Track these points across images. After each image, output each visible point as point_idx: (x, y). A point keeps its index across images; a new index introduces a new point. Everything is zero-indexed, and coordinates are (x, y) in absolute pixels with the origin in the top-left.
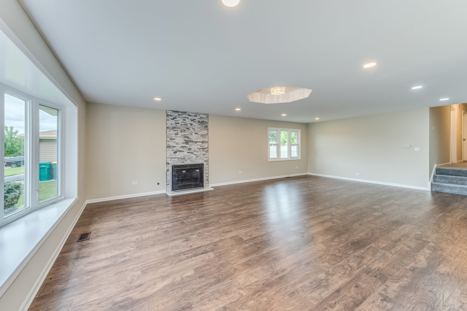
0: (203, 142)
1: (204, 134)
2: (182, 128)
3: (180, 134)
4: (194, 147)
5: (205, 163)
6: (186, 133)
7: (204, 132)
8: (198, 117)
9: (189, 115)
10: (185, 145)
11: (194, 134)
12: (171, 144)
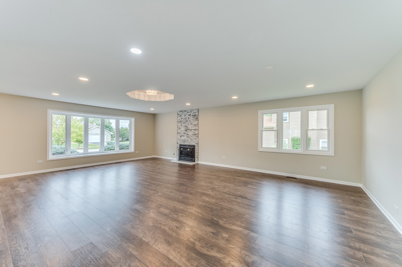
0: (195, 130)
1: (196, 124)
2: (184, 121)
3: (183, 125)
4: (190, 133)
5: (196, 145)
6: (186, 124)
7: (196, 123)
8: (193, 112)
9: (188, 112)
10: (185, 132)
11: (190, 125)
12: (179, 131)
